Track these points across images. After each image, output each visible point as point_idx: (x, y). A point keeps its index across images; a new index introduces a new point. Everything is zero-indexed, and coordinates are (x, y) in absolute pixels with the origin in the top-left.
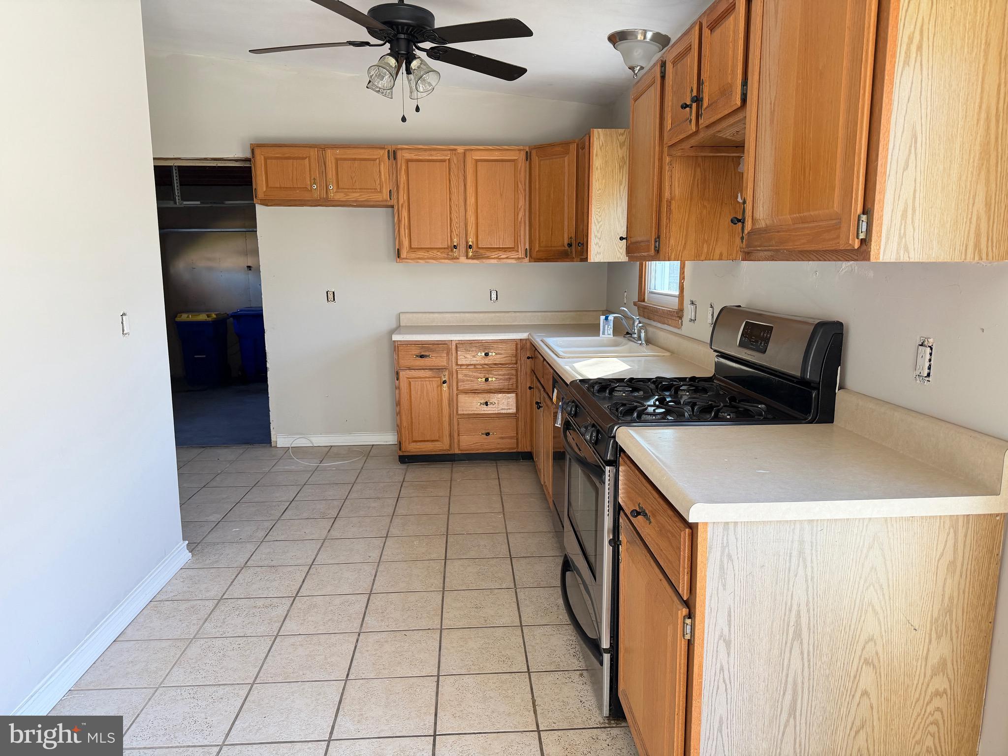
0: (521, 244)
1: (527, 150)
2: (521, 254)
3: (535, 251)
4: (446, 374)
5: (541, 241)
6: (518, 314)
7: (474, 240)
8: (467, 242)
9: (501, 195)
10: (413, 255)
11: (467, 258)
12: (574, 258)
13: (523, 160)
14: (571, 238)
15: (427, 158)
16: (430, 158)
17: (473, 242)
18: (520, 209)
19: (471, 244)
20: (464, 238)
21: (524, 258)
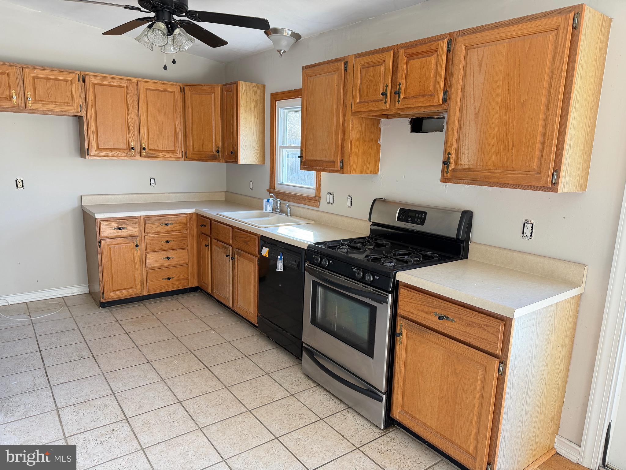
0: (179, 149)
1: (181, 85)
2: (179, 155)
3: (190, 154)
4: (138, 240)
5: (194, 147)
6: (171, 194)
7: (146, 145)
8: (140, 145)
9: (165, 115)
10: (100, 153)
11: (141, 156)
12: (220, 160)
13: (179, 93)
14: (218, 147)
15: (110, 84)
16: (112, 84)
17: (145, 145)
18: (178, 125)
19: (144, 147)
20: (138, 142)
21: (180, 158)
